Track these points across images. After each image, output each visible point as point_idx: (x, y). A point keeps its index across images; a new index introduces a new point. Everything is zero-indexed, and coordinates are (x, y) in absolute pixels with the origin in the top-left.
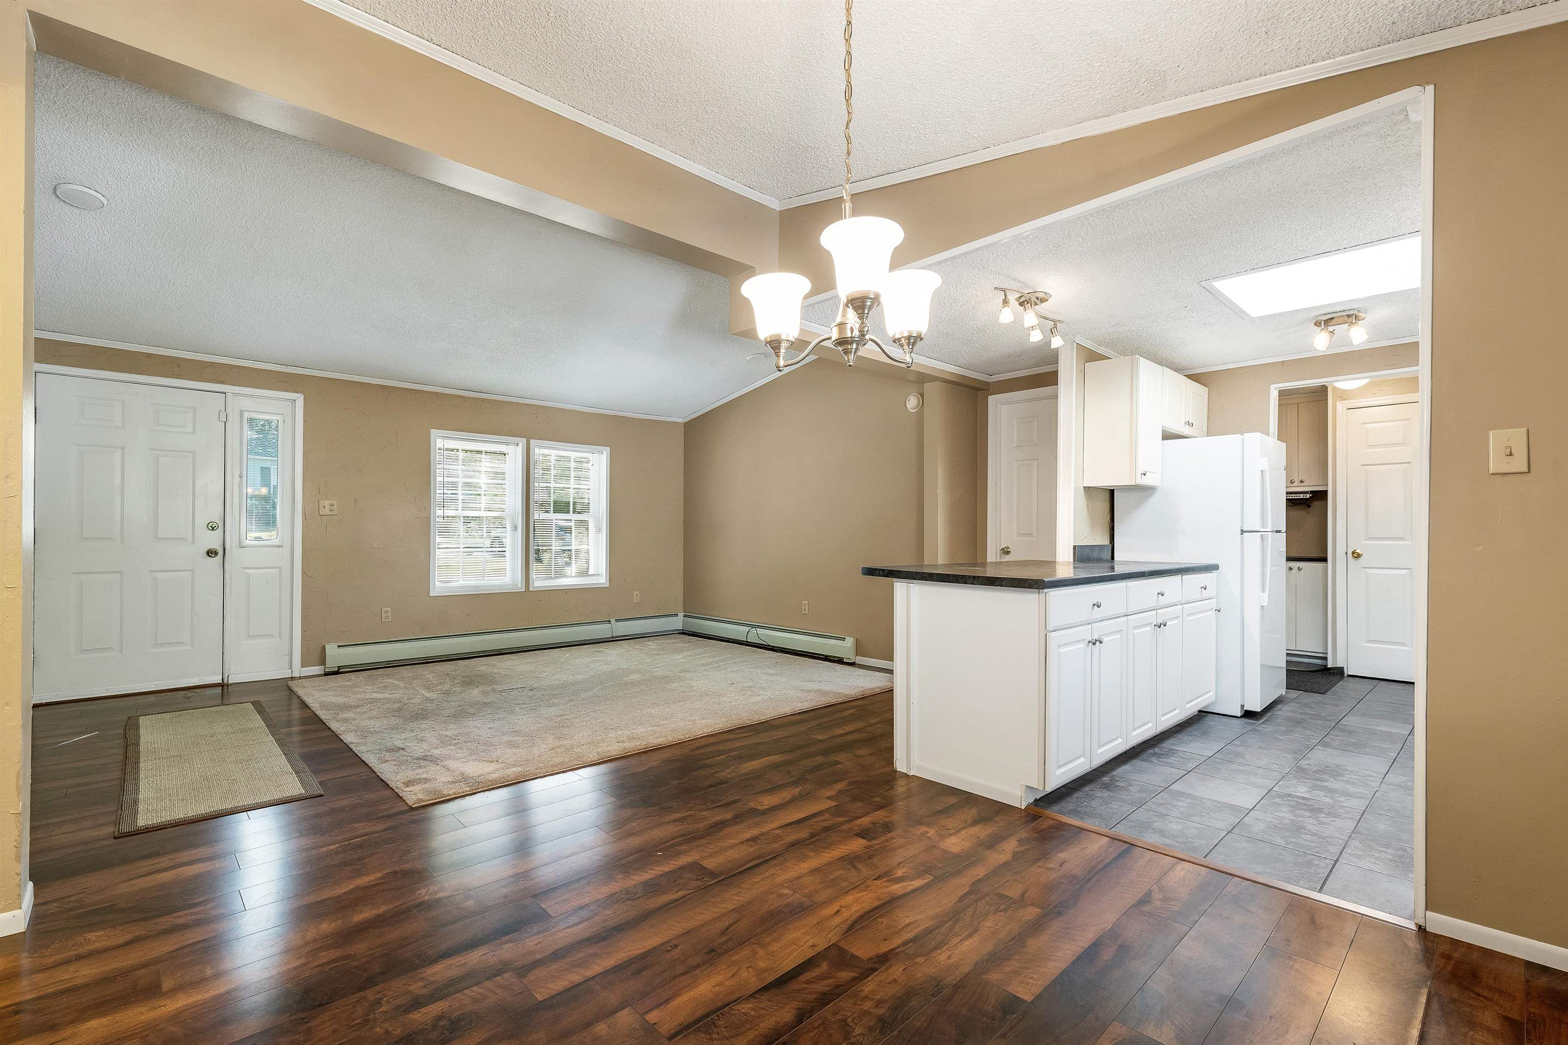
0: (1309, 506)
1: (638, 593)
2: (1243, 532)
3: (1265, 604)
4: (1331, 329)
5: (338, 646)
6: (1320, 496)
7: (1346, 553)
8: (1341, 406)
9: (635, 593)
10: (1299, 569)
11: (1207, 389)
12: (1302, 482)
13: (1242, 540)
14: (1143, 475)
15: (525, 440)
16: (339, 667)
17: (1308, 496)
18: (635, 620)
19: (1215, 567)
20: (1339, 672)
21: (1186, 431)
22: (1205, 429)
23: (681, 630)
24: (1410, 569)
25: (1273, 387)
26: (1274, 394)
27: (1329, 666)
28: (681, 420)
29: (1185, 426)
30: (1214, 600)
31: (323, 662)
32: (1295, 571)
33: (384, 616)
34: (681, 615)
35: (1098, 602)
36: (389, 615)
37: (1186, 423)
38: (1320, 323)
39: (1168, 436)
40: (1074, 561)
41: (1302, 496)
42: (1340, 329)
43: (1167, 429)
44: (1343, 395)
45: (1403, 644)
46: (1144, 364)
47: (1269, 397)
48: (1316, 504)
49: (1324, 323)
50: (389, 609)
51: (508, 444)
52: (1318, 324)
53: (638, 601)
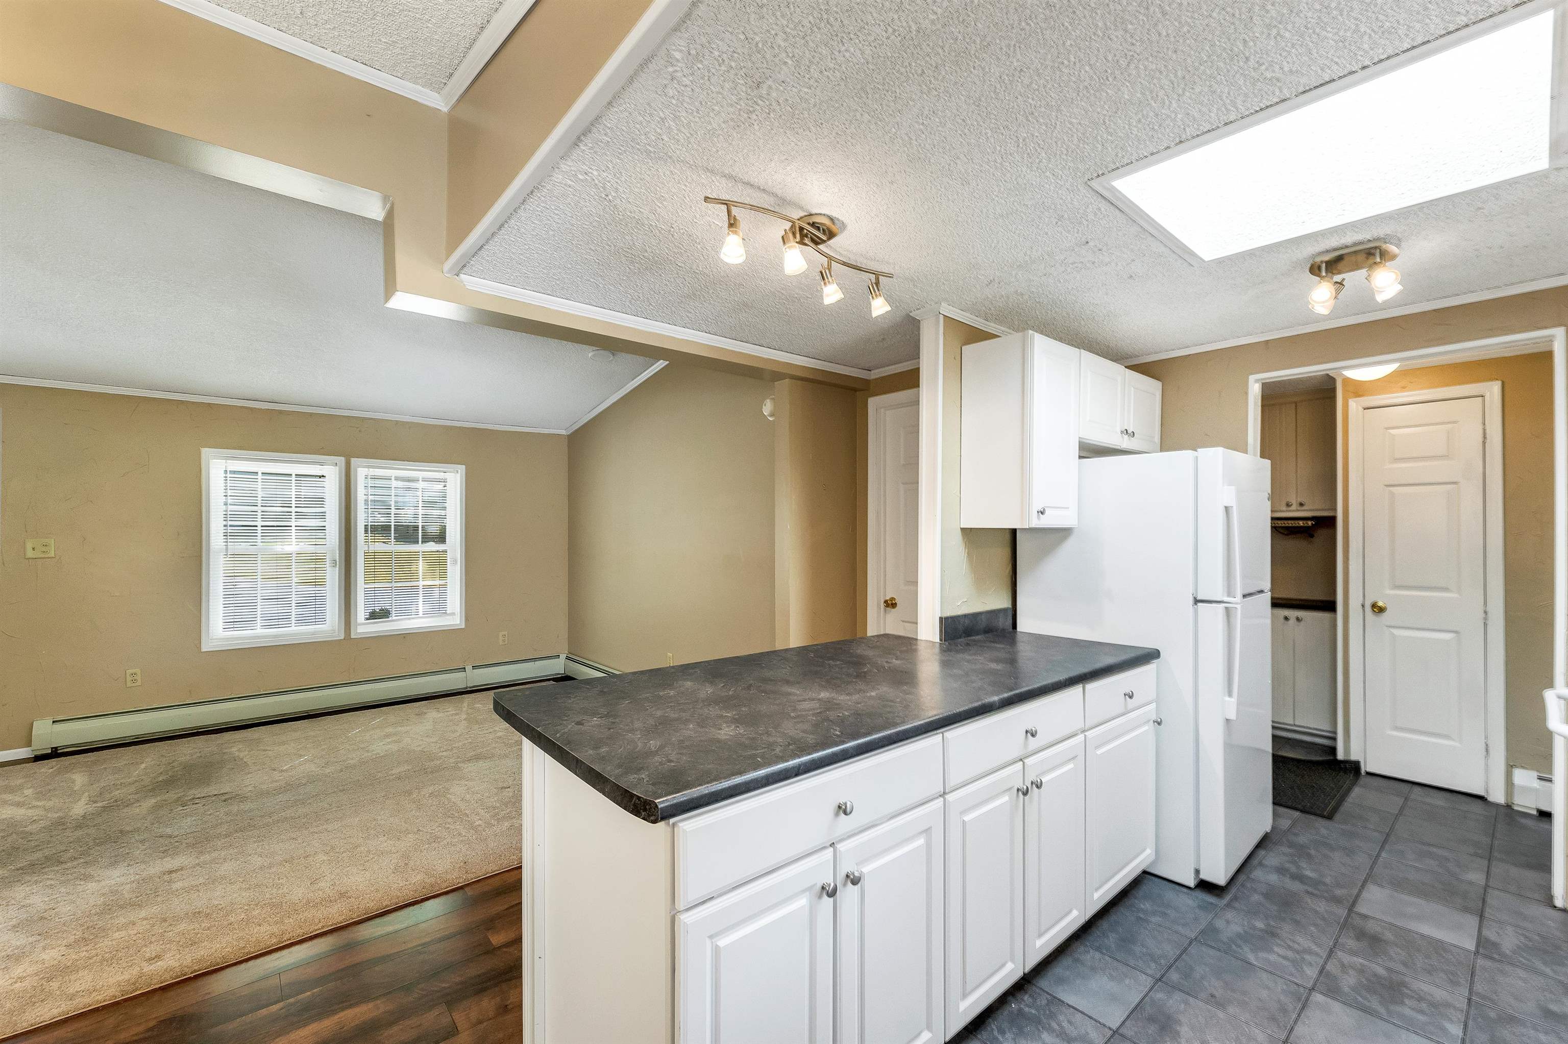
0: (1312, 536)
1: (506, 633)
2: (1197, 601)
3: (1232, 716)
4: (1338, 278)
5: (54, 722)
6: (1327, 523)
7: (1363, 606)
8: (1354, 405)
9: (501, 634)
10: (1298, 619)
11: (1158, 384)
12: (1301, 505)
13: (1196, 612)
14: (1040, 513)
15: (343, 459)
16: (52, 748)
17: (1310, 523)
18: (501, 665)
19: (1150, 656)
20: (1353, 768)
21: (1125, 443)
22: (1157, 439)
23: (563, 674)
24: (1456, 632)
25: (1252, 378)
26: (1255, 389)
27: (1340, 756)
28: (564, 432)
29: (1123, 437)
30: (1154, 705)
31: (29, 744)
32: (1292, 621)
33: (129, 678)
34: (563, 657)
35: (845, 804)
36: (138, 677)
37: (1122, 432)
38: (1319, 268)
39: (1090, 451)
40: (941, 640)
41: (1301, 523)
42: (1353, 278)
43: (1084, 441)
44: (1358, 389)
45: (1447, 737)
46: (1041, 344)
47: (1247, 393)
48: (1321, 534)
49: (1326, 266)
50: (138, 671)
51: (322, 464)
52: (1315, 270)
53: (506, 642)
